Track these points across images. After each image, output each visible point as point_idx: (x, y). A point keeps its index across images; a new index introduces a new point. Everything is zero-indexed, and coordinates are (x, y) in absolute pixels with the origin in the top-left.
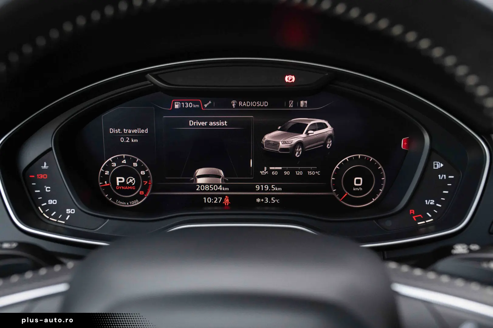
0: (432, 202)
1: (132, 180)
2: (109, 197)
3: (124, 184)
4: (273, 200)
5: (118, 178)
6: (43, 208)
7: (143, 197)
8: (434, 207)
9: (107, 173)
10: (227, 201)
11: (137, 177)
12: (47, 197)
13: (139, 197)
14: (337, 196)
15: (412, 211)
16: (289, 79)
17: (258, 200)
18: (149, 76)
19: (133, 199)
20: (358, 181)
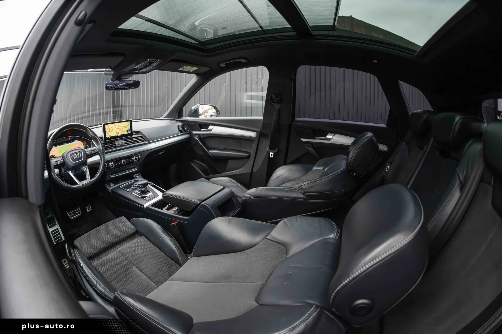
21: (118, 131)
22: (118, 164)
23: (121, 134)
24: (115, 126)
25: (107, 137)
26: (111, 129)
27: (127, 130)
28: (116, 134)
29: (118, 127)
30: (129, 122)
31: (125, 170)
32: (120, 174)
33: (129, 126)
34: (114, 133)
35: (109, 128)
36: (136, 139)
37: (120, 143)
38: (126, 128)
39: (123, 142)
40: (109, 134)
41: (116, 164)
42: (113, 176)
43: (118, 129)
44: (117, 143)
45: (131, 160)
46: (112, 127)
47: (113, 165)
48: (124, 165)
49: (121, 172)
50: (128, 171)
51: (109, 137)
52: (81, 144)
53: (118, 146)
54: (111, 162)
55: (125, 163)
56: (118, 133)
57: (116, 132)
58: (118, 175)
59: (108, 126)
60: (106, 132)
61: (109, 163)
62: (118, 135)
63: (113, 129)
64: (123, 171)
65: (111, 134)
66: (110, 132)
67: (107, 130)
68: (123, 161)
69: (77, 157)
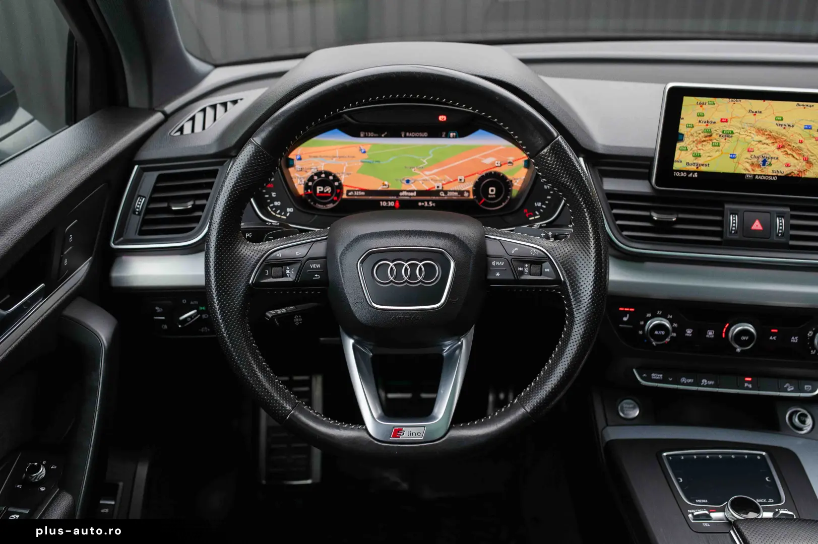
0: (539, 204)
1: (328, 189)
2: (311, 201)
3: (323, 192)
4: (431, 204)
5: (318, 188)
6: (271, 208)
7: (336, 201)
8: (541, 208)
9: (310, 184)
10: (397, 204)
11: (333, 187)
12: (273, 200)
13: (333, 202)
14: (477, 201)
15: (526, 211)
16: (442, 118)
17: (420, 204)
18: (345, 116)
19: (329, 203)
20: (492, 191)
21: (769, 150)
22: (700, 333)
24: (749, 118)
25: (676, 166)
26: (717, 129)
28: (743, 167)
31: (736, 375)
32: (697, 383)
34: (733, 157)
35: (705, 118)
37: (757, 226)
39: (779, 223)
40: (697, 156)
41: (689, 332)
42: (649, 379)
43: (770, 136)
44: (734, 220)
45: (794, 339)
46: (727, 121)
47: (663, 333)
48: (738, 350)
49: (708, 374)
50: (750, 386)
51: (688, 172)
52: (511, 159)
53: (736, 237)
54: (659, 313)
55: (749, 345)
56: (763, 159)
57: (748, 155)
58: (683, 384)
59: (704, 106)
60: (682, 140)
61: (649, 315)
62: (755, 175)
63: (734, 132)
64: (718, 375)
65: (708, 154)
66: (704, 141)
67: (689, 129)
68: (738, 328)
69: (406, 281)
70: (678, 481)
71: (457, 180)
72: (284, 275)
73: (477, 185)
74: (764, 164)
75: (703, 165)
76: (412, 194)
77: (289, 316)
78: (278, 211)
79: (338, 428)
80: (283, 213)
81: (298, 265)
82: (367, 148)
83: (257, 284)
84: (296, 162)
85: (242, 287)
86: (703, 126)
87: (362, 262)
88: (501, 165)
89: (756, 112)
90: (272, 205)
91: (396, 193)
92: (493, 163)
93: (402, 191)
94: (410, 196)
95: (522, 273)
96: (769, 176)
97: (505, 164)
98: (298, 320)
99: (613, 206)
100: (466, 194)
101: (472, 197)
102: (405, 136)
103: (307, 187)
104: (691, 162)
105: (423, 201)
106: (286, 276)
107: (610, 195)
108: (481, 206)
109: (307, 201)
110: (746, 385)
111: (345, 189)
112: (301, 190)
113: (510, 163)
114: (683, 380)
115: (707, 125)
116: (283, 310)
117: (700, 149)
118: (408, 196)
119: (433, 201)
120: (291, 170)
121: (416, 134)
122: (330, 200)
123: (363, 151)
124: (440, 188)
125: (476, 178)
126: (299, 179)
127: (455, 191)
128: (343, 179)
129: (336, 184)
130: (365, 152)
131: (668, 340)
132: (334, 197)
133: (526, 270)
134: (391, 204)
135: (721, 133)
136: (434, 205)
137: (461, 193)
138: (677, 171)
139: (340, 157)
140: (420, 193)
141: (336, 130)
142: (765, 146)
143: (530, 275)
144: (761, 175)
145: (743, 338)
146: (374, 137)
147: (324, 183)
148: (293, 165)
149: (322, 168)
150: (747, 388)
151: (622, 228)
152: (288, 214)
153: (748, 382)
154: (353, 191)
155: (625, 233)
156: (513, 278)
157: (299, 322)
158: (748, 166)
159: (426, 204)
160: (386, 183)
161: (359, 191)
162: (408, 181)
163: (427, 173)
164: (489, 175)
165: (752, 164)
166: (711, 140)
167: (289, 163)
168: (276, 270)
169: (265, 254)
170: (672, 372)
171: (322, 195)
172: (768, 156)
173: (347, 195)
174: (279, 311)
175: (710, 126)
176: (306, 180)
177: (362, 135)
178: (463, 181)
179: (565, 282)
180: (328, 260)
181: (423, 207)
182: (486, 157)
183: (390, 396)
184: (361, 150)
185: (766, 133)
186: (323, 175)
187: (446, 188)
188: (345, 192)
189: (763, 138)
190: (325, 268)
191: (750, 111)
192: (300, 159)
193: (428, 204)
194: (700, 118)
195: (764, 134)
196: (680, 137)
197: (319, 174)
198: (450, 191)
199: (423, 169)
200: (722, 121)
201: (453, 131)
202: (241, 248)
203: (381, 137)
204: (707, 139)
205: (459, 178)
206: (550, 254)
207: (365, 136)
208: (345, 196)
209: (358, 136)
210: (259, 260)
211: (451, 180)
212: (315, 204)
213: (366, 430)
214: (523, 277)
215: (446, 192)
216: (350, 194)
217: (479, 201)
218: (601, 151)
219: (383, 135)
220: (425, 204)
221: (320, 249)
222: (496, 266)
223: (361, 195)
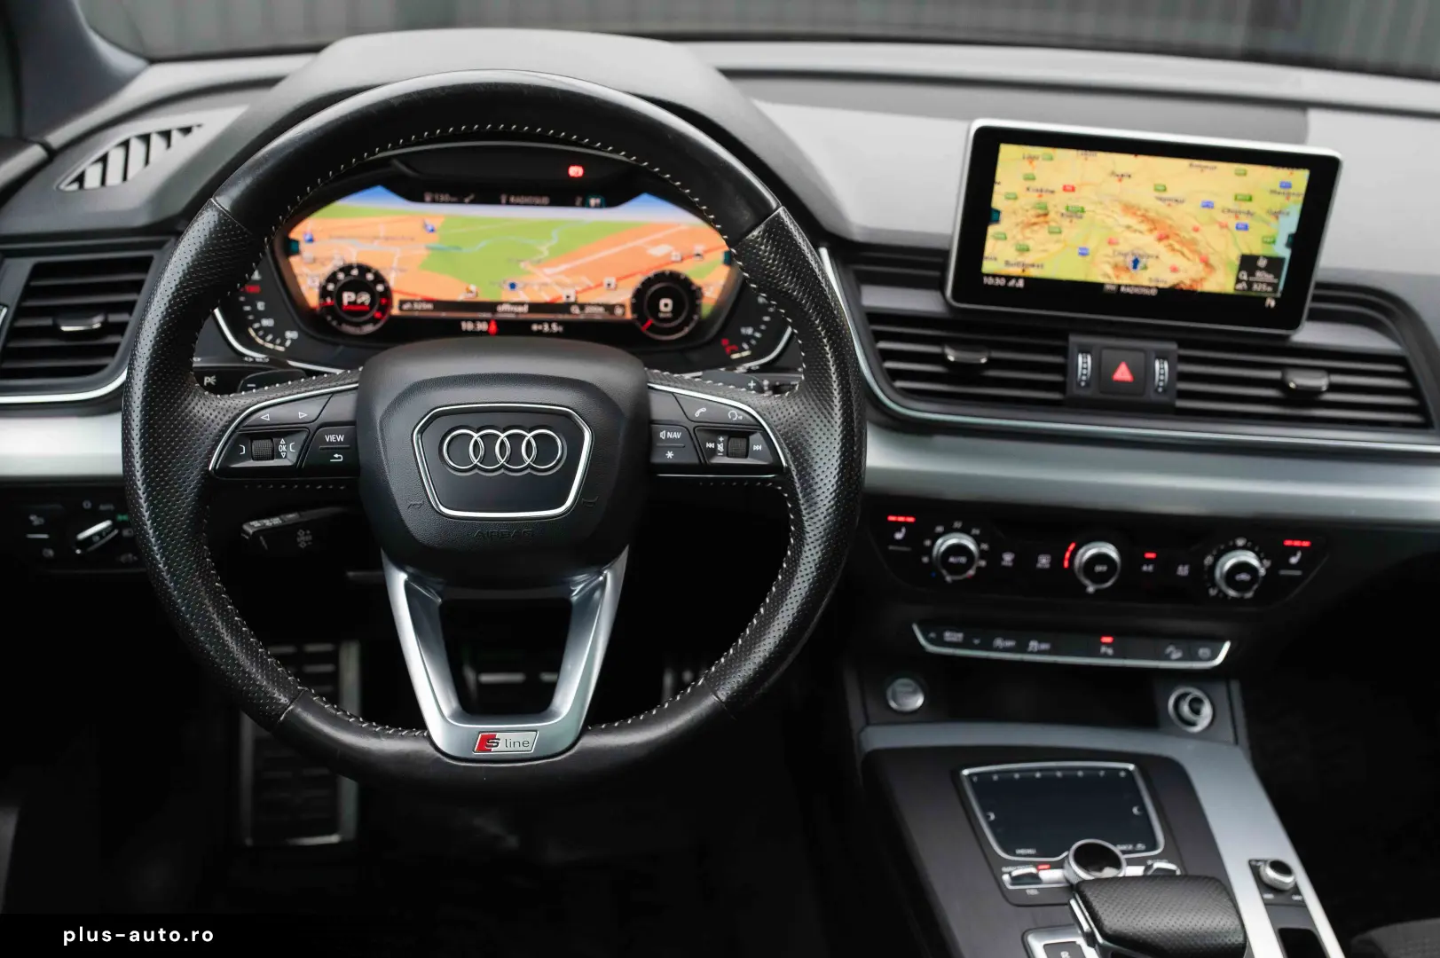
0: (749, 331)
1: (365, 298)
2: (333, 319)
3: (354, 303)
4: (555, 328)
5: (346, 295)
6: (256, 331)
7: (379, 320)
8: (752, 337)
9: (331, 287)
10: (493, 327)
11: (373, 293)
12: (259, 316)
13: (374, 321)
14: (638, 324)
15: (725, 342)
16: (575, 171)
17: (535, 327)
18: (396, 162)
19: (366, 323)
20: (666, 305)
21: (1146, 242)
22: (1025, 559)
23: (1168, 280)
24: (1114, 186)
25: (988, 267)
26: (1058, 202)
27: (1248, 263)
28: (1101, 271)
29: (1147, 199)
30: (1300, 179)
31: (1083, 633)
32: (1022, 648)
33: (1290, 224)
34: (1083, 253)
35: (1037, 184)
36: (1322, 382)
37: (1123, 374)
38: (1246, 228)
39: (1161, 369)
40: (1024, 250)
41: (1008, 558)
42: (939, 641)
43: (1145, 218)
44: (1084, 363)
45: (1183, 571)
46: (1073, 189)
47: (963, 560)
48: (1091, 589)
49: (1040, 631)
50: (1110, 651)
51: (1008, 278)
52: (699, 248)
53: (1088, 393)
54: (957, 525)
55: (1107, 581)
56: (1133, 258)
57: (1109, 250)
58: (998, 650)
59: (1035, 163)
60: (997, 221)
61: (940, 529)
62: (1119, 286)
63: (1086, 209)
64: (1057, 633)
65: (1042, 248)
66: (1035, 224)
67: (1010, 202)
68: (1090, 551)
69: (503, 466)
70: (987, 817)
71: (600, 285)
72: (275, 454)
73: (639, 294)
74: (1135, 267)
75: (1033, 266)
76: (520, 309)
77: (287, 531)
78: (270, 337)
79: (376, 735)
80: (278, 341)
81: (304, 436)
82: (437, 223)
83: (223, 470)
84: (303, 246)
85: (194, 477)
86: (1033, 197)
87: (421, 432)
88: (682, 260)
89: (1122, 175)
90: (256, 325)
91: (491, 307)
92: (669, 255)
93: (501, 303)
94: (517, 313)
95: (714, 452)
96: (1142, 287)
97: (690, 257)
98: (303, 539)
99: (879, 336)
100: (619, 311)
101: (629, 316)
102: (508, 203)
103: (324, 293)
104: (1012, 260)
105: (540, 322)
106: (280, 457)
107: (874, 317)
108: (646, 332)
109: (325, 320)
110: (1103, 649)
111: (396, 299)
112: (313, 299)
113: (698, 255)
114: (999, 642)
115: (1040, 196)
116: (276, 521)
117: (1028, 238)
118: (512, 312)
119: (559, 323)
120: (294, 260)
121: (527, 200)
122: (368, 316)
123: (430, 228)
124: (572, 299)
125: (637, 281)
126: (309, 276)
127: (599, 305)
128: (393, 279)
129: (380, 288)
130: (433, 230)
131: (971, 572)
132: (375, 313)
133: (720, 447)
134: (482, 326)
135: (1064, 211)
136: (561, 329)
137: (610, 308)
138: (988, 275)
139: (387, 239)
140: (535, 307)
141: (379, 190)
142: (1138, 235)
143: (728, 455)
144: (1130, 286)
145: (1100, 568)
146: (450, 202)
147: (357, 285)
148: (297, 252)
149: (354, 257)
150: (1106, 656)
151: (895, 375)
152: (288, 343)
153: (1108, 645)
154: (412, 302)
155: (899, 384)
156: (696, 461)
157: (306, 542)
158: (1108, 269)
159: (546, 328)
160: (473, 288)
161: (421, 301)
162: (513, 286)
163: (548, 271)
164: (660, 277)
165: (1116, 267)
166: (1047, 222)
167: (291, 248)
168: (261, 445)
169: (238, 415)
170: (980, 628)
171: (353, 308)
172: (1141, 252)
173: (401, 309)
174: (268, 523)
175: (1046, 198)
176: (323, 280)
177: (428, 198)
178: (612, 286)
179: (788, 469)
180: (359, 426)
181: (540, 333)
182: (656, 243)
183: (486, 678)
184: (425, 226)
185: (1139, 213)
186: (355, 272)
187: (582, 299)
188: (396, 303)
189: (1132, 221)
190: (352, 441)
191: (1113, 174)
192: (311, 240)
193: (550, 327)
194: (1029, 184)
195: (1134, 214)
196: (994, 216)
197: (347, 269)
198: (590, 305)
199: (540, 264)
200: (1065, 189)
201: (596, 195)
202: (193, 404)
203: (461, 202)
204: (1042, 219)
205: (606, 281)
206: (763, 419)
207: (434, 201)
208: (395, 311)
209: (421, 200)
210: (227, 427)
211: (592, 285)
212: (340, 324)
213: (429, 738)
214: (716, 460)
215: (582, 307)
216: (406, 306)
217: (643, 324)
218: (858, 236)
219: (467, 200)
220: (543, 327)
221: (343, 408)
222: (668, 440)
223: (427, 310)
